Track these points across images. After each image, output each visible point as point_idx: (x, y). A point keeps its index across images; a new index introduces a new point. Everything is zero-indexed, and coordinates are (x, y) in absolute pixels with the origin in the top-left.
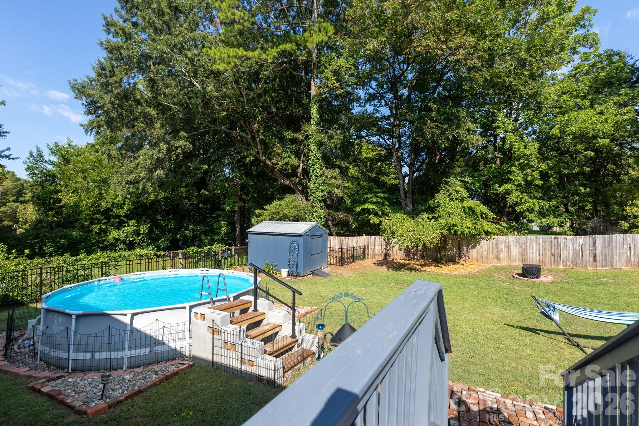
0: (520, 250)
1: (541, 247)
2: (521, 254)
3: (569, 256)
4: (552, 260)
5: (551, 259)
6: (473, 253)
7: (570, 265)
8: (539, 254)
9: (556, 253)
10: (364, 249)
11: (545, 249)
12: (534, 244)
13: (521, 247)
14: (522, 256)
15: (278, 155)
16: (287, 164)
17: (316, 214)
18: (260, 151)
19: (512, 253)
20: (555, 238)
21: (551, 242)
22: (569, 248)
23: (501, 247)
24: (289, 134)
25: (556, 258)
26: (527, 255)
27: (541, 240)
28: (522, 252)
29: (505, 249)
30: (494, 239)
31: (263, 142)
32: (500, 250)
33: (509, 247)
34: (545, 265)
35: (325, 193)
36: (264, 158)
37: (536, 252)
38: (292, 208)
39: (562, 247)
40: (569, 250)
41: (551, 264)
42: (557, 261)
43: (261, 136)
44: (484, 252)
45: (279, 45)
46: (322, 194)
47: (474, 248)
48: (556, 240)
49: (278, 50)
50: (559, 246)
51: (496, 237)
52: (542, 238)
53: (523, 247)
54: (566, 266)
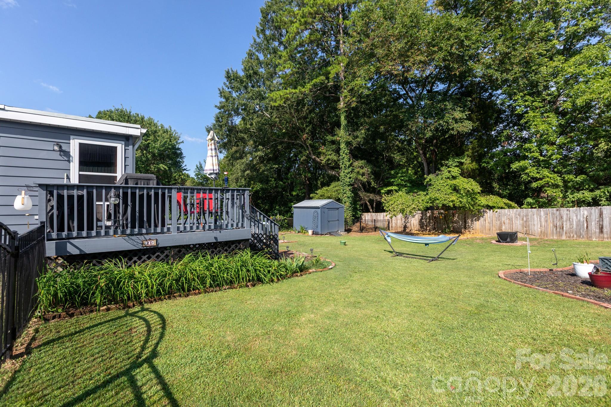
0: (521, 222)
1: (543, 219)
2: (523, 226)
3: (573, 227)
4: (555, 232)
5: (553, 230)
6: (477, 225)
7: (573, 236)
8: (541, 226)
9: (558, 224)
10: (389, 223)
11: (546, 221)
12: (535, 216)
13: (523, 219)
14: (523, 228)
15: (324, 154)
16: (329, 160)
17: (345, 195)
18: (311, 152)
19: (514, 225)
20: (557, 210)
21: (553, 214)
22: (573, 219)
23: (503, 219)
24: (329, 138)
25: (558, 230)
26: (529, 227)
27: (542, 213)
28: (523, 224)
29: (507, 222)
30: (496, 212)
31: (312, 146)
32: (502, 222)
33: (511, 219)
34: (547, 237)
35: (351, 179)
36: (314, 157)
37: (537, 224)
38: (334, 192)
39: (564, 219)
40: (573, 221)
41: (553, 236)
42: (560, 232)
43: (310, 142)
44: (487, 224)
45: (313, 80)
46: (348, 180)
47: (478, 220)
48: (558, 212)
49: (312, 83)
50: (562, 218)
51: (498, 210)
52: (544, 211)
53: (525, 219)
54: (569, 237)
